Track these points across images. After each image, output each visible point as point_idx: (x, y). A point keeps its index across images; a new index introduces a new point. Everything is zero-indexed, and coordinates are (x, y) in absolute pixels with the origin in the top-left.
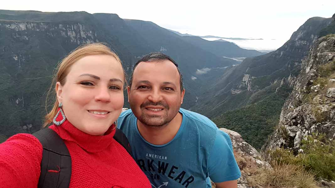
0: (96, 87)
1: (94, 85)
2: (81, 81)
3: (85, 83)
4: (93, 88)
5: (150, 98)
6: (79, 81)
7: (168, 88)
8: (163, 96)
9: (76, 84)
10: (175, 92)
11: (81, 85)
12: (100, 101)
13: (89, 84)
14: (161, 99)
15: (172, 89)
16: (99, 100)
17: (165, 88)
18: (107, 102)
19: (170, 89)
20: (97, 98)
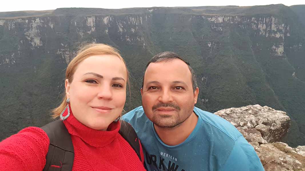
0: (99, 85)
1: (98, 84)
2: (86, 79)
3: (90, 81)
4: (96, 86)
5: (160, 99)
6: (83, 79)
7: (178, 88)
8: (173, 97)
9: (82, 81)
10: (186, 91)
11: (86, 83)
12: (103, 99)
13: (94, 82)
14: (171, 99)
15: (183, 88)
16: (101, 98)
17: (176, 87)
18: (109, 99)
19: (181, 88)
20: (100, 95)
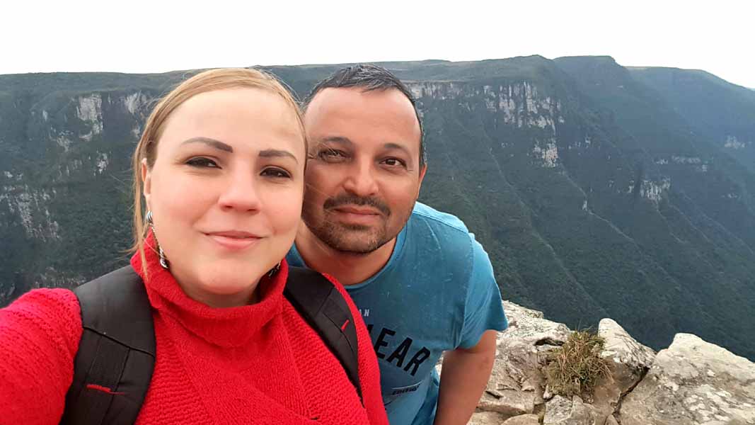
7: (391, 161)
9: (176, 164)
10: (407, 170)
18: (251, 211)
20: (225, 200)
